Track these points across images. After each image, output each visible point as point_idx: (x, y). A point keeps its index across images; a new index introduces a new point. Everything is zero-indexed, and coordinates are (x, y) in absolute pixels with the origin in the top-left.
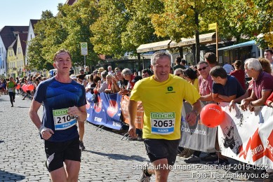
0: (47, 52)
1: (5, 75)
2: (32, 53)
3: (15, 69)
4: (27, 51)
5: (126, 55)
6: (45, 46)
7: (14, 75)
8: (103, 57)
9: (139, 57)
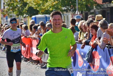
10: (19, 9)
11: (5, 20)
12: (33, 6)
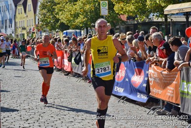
0: (61, 10)
1: (13, 35)
2: (44, 11)
3: (24, 29)
4: (38, 8)
5: (151, 16)
6: (59, 4)
7: (23, 35)
8: (124, 18)
9: (166, 19)
10: (52, 25)
11: (40, 34)
12: (64, 22)
